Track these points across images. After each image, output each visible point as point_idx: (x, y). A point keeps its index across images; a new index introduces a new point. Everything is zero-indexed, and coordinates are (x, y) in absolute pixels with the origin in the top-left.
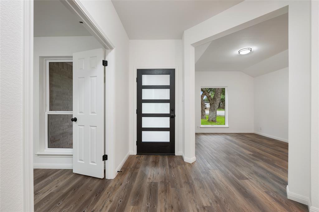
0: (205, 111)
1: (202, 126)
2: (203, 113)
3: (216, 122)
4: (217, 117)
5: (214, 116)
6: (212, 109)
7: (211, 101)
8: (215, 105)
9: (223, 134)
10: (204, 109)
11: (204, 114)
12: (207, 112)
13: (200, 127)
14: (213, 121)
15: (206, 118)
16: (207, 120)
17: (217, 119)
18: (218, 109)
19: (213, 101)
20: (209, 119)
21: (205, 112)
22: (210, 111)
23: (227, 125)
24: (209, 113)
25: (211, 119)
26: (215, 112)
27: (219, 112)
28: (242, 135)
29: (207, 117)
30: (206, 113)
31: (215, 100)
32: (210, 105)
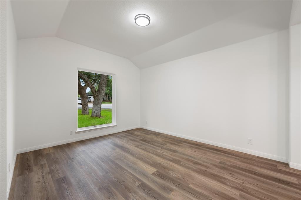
0: (88, 104)
1: (79, 130)
2: (85, 107)
3: (101, 117)
4: (102, 111)
5: (99, 111)
6: (97, 103)
7: (95, 93)
8: (100, 98)
9: (111, 137)
10: (86, 103)
11: (87, 109)
12: (90, 105)
13: (76, 133)
14: (97, 116)
15: (89, 113)
16: (90, 115)
17: (102, 114)
18: (103, 102)
19: (98, 93)
20: (92, 115)
21: (87, 106)
22: (93, 105)
23: (114, 124)
24: (93, 107)
25: (95, 114)
26: (99, 106)
27: (104, 106)
28: (131, 134)
29: (90, 111)
30: (89, 107)
31: (100, 93)
32: (94, 98)
